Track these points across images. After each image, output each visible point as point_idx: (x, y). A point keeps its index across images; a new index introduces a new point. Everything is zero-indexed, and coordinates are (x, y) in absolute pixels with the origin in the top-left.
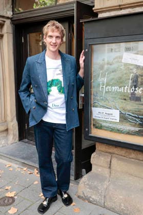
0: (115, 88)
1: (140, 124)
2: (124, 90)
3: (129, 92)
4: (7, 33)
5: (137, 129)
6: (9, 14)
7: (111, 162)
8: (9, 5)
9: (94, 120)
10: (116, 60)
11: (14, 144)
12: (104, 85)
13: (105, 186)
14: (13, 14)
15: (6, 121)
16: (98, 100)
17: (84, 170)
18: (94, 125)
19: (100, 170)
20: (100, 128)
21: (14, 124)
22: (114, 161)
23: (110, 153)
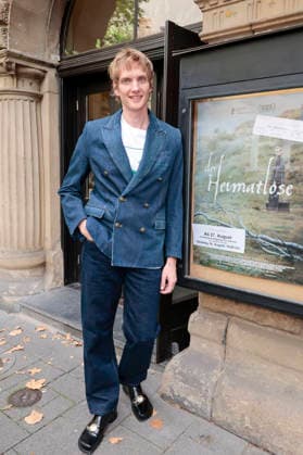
0: (237, 187)
1: (287, 257)
2: (255, 190)
3: (265, 193)
4: (49, 92)
5: (280, 268)
6: (55, 59)
7: (226, 331)
8: (55, 44)
9: (195, 247)
10: (241, 131)
11: (56, 291)
12: (216, 180)
13: (214, 380)
14: (62, 59)
15: (42, 249)
16: (203, 210)
17: (175, 345)
18: (195, 258)
19: (204, 345)
20: (208, 263)
21: (55, 255)
22: (233, 330)
23: (225, 314)
